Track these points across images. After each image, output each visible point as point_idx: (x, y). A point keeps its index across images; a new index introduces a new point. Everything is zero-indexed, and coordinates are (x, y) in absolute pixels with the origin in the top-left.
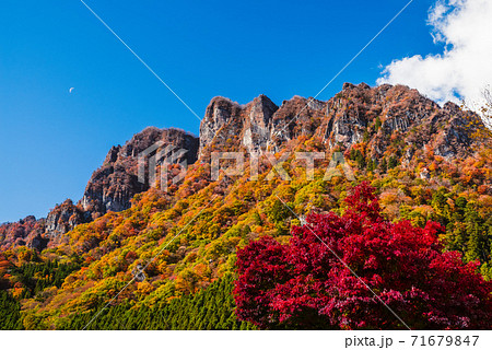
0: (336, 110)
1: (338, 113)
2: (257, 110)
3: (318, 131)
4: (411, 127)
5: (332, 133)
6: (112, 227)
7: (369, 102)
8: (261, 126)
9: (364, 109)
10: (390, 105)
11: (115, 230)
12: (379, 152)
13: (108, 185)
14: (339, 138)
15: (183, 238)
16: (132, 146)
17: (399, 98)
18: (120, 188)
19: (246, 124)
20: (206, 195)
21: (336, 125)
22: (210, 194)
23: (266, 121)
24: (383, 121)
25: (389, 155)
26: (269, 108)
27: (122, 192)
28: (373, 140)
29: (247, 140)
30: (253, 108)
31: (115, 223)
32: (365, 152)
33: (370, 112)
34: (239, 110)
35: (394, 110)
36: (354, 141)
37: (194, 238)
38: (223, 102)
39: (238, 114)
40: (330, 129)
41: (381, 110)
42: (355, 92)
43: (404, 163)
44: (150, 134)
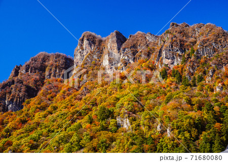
0: (164, 42)
1: (166, 44)
2: (113, 42)
3: (152, 56)
4: (216, 54)
5: (161, 58)
6: (7, 123)
7: (187, 37)
8: (115, 53)
9: (183, 41)
10: (202, 38)
11: (8, 125)
12: (192, 71)
13: (10, 93)
14: (166, 61)
15: (45, 131)
16: (29, 65)
17: (208, 33)
18: (18, 95)
19: (105, 51)
20: (70, 100)
21: (164, 52)
22: (73, 100)
23: (119, 49)
24: (195, 50)
25: (198, 74)
26: (121, 39)
27: (20, 98)
28: (188, 63)
29: (106, 63)
30: (110, 40)
31: (10, 120)
32: (182, 71)
33: (187, 43)
34: (101, 41)
35: (204, 42)
36: (175, 64)
37: (53, 131)
38: (90, 35)
39: (100, 44)
40: (160, 55)
41: (196, 42)
42: (178, 29)
43: (208, 79)
44: (42, 57)
